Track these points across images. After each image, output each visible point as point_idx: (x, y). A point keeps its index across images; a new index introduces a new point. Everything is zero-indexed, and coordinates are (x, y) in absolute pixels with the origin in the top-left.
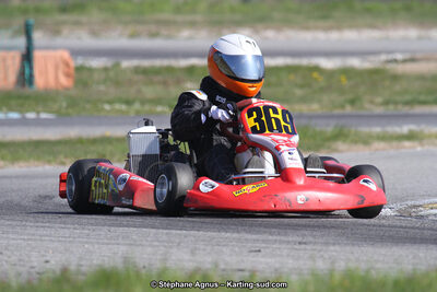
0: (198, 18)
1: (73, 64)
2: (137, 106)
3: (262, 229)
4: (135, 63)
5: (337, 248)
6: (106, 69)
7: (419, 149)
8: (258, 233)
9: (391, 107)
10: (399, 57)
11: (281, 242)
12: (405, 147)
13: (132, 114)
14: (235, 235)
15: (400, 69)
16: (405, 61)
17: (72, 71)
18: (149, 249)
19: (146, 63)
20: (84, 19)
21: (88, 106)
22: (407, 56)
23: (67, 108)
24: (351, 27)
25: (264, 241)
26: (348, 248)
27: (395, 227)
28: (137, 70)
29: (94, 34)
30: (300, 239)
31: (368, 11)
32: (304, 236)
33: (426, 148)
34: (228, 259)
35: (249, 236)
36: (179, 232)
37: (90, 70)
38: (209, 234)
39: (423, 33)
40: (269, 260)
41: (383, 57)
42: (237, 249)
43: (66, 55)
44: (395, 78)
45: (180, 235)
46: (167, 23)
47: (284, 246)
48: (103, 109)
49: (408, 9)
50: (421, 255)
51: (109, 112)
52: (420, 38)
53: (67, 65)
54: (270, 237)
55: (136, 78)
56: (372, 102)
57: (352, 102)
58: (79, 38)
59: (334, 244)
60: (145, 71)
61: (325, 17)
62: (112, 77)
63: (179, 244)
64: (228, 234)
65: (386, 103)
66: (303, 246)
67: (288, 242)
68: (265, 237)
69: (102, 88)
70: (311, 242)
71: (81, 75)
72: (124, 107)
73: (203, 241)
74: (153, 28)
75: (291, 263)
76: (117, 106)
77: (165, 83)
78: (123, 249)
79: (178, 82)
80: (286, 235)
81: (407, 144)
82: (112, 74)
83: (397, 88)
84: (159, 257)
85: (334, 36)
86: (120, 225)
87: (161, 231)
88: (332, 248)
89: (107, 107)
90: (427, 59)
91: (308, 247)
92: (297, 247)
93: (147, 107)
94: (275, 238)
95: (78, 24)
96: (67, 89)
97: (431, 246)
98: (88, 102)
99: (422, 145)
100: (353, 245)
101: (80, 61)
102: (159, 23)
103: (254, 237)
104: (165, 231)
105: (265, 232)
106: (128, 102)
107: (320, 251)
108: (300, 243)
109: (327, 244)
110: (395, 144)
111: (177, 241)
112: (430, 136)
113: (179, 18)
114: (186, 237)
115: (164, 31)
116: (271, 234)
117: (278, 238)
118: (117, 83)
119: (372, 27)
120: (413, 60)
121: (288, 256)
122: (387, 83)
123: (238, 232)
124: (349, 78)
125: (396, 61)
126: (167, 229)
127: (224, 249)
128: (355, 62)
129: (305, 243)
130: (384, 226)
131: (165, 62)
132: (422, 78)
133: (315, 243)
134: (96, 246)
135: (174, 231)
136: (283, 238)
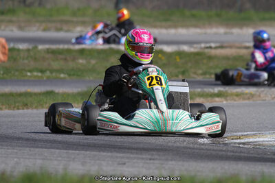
0: (86, 19)
1: (7, 47)
2: (48, 73)
3: (127, 150)
4: (47, 46)
5: (173, 162)
6: (28, 50)
7: (225, 102)
8: (124, 152)
9: (208, 76)
10: (213, 45)
11: (138, 158)
12: (215, 101)
13: (45, 78)
14: (109, 154)
15: (213, 52)
16: (216, 48)
17: (7, 52)
18: (56, 162)
19: (54, 47)
20: (14, 19)
21: (17, 73)
22: (218, 45)
23: (3, 74)
24: (183, 26)
25: (128, 158)
26: (180, 163)
27: (210, 150)
28: (48, 51)
29: (21, 28)
30: (149, 157)
31: (194, 16)
32: (152, 155)
33: (229, 101)
34: (105, 168)
35: (119, 155)
36: (74, 152)
37: (19, 50)
38: (93, 153)
39: (228, 30)
40: (131, 170)
41: (203, 45)
42: (110, 162)
43: (3, 41)
44: (210, 58)
45: (74, 153)
46: (67, 22)
47: (139, 161)
48: (27, 76)
49: (218, 15)
50: (226, 167)
51: (30, 77)
52: (225, 33)
53: (4, 47)
54: (132, 156)
55: (47, 56)
56: (195, 73)
57: (183, 73)
58: (12, 31)
59: (172, 160)
60: (53, 52)
61: (166, 20)
62: (32, 55)
63: (74, 159)
64: (105, 154)
65: (204, 74)
66: (152, 161)
67: (143, 159)
68: (128, 155)
69: (26, 61)
70: (157, 159)
71: (12, 54)
72: (40, 74)
73: (89, 157)
74: (59, 25)
75: (144, 172)
76: (35, 74)
77: (66, 59)
78: (39, 162)
79: (74, 59)
80: (141, 154)
81: (217, 99)
82: (32, 53)
83: (211, 64)
84: (61, 167)
85: (172, 31)
86: (37, 147)
87: (62, 151)
88: (170, 162)
89: (29, 74)
90: (231, 47)
91: (156, 162)
92: (148, 161)
93: (54, 74)
94: (135, 156)
95: (11, 21)
96: (4, 62)
97: (232, 162)
98: (17, 70)
99: (226, 100)
100: (184, 161)
101: (12, 45)
102: (62, 22)
103: (121, 155)
104: (65, 151)
105: (128, 152)
106: (42, 71)
107: (162, 164)
108: (150, 159)
109: (167, 160)
110: (209, 99)
111: (73, 157)
112: (232, 95)
113: (75, 19)
114: (78, 154)
115: (65, 27)
116: (132, 153)
117: (137, 156)
118: (35, 59)
119: (196, 26)
120: (222, 47)
121: (143, 167)
122: (205, 61)
123: (111, 152)
124: (181, 58)
125: (211, 47)
126: (66, 149)
127: (102, 162)
128: (185, 48)
129: (153, 159)
130: (203, 149)
131: (66, 47)
132: (227, 58)
133: (160, 159)
134: (22, 160)
135: (70, 151)
136: (140, 156)
